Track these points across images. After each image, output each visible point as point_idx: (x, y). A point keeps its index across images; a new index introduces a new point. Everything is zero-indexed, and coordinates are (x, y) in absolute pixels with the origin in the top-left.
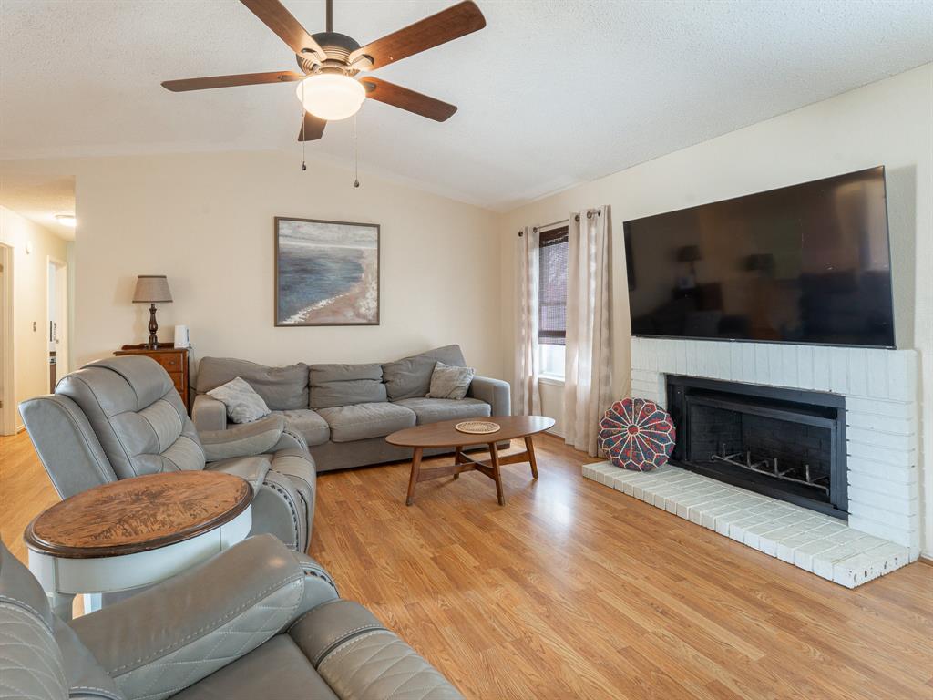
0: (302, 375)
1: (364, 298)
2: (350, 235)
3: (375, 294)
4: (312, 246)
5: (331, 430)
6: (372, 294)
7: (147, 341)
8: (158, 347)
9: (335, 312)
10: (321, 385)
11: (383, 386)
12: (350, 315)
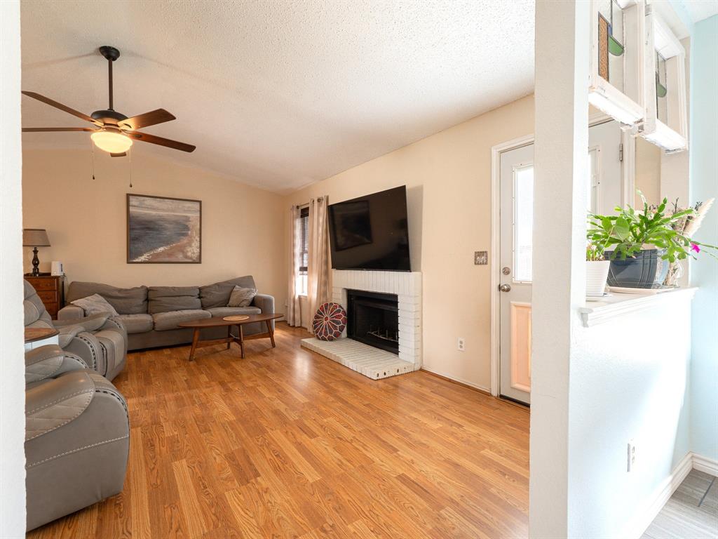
0: (142, 293)
1: (191, 246)
2: (180, 207)
3: (198, 244)
4: (154, 213)
5: (154, 323)
6: (196, 244)
7: (31, 272)
8: (39, 275)
9: (170, 255)
10: (157, 299)
11: (199, 300)
12: (180, 257)
